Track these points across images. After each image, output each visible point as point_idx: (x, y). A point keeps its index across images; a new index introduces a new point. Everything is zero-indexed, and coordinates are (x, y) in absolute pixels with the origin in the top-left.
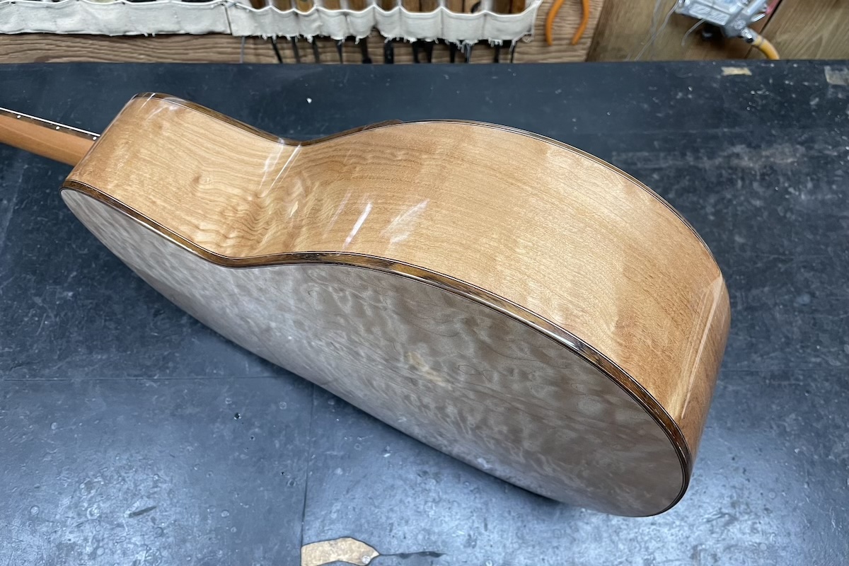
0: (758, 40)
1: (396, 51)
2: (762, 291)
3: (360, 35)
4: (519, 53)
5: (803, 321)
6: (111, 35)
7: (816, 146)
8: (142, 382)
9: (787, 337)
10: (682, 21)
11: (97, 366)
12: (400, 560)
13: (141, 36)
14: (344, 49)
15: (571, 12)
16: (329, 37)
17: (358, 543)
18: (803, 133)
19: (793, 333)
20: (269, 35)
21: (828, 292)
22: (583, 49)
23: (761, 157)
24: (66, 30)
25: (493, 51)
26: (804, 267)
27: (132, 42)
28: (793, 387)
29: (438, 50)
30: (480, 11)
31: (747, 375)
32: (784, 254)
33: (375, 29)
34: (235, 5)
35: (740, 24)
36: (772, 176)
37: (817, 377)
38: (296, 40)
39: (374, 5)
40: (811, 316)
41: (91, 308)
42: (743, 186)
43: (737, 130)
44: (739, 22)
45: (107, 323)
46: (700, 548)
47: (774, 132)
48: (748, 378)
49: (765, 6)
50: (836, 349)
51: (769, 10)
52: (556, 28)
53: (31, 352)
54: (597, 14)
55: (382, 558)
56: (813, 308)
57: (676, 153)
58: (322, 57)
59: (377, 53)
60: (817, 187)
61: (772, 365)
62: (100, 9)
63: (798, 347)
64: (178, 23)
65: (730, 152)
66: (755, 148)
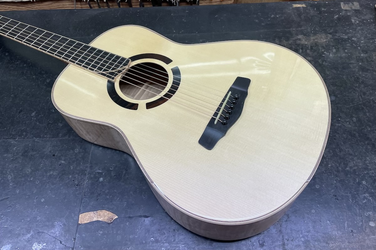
7: (337, 34)
8: (10, 141)
12: (129, 219)
13: (30, 2)
17: (108, 212)
18: (331, 29)
21: (344, 95)
23: (311, 39)
36: (316, 47)
37: (339, 132)
40: (336, 105)
43: (299, 29)
50: (349, 119)
56: (337, 102)
57: (271, 39)
60: (338, 50)
65: (296, 38)
66: (308, 36)
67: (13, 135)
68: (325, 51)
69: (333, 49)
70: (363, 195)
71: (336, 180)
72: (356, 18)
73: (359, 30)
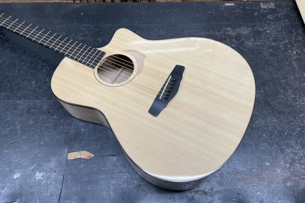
7: (256, 28)
8: (17, 101)
11: (2, 96)
12: (102, 157)
17: (87, 152)
18: (251, 24)
23: (236, 31)
36: (239, 37)
42: (229, 40)
43: (228, 23)
45: (7, 84)
47: (241, 23)
55: (95, 157)
57: (207, 30)
60: (255, 40)
65: (226, 30)
66: (234, 28)
67: (19, 97)
68: (245, 40)
69: (251, 39)
70: (263, 144)
72: (271, 15)
73: (273, 24)
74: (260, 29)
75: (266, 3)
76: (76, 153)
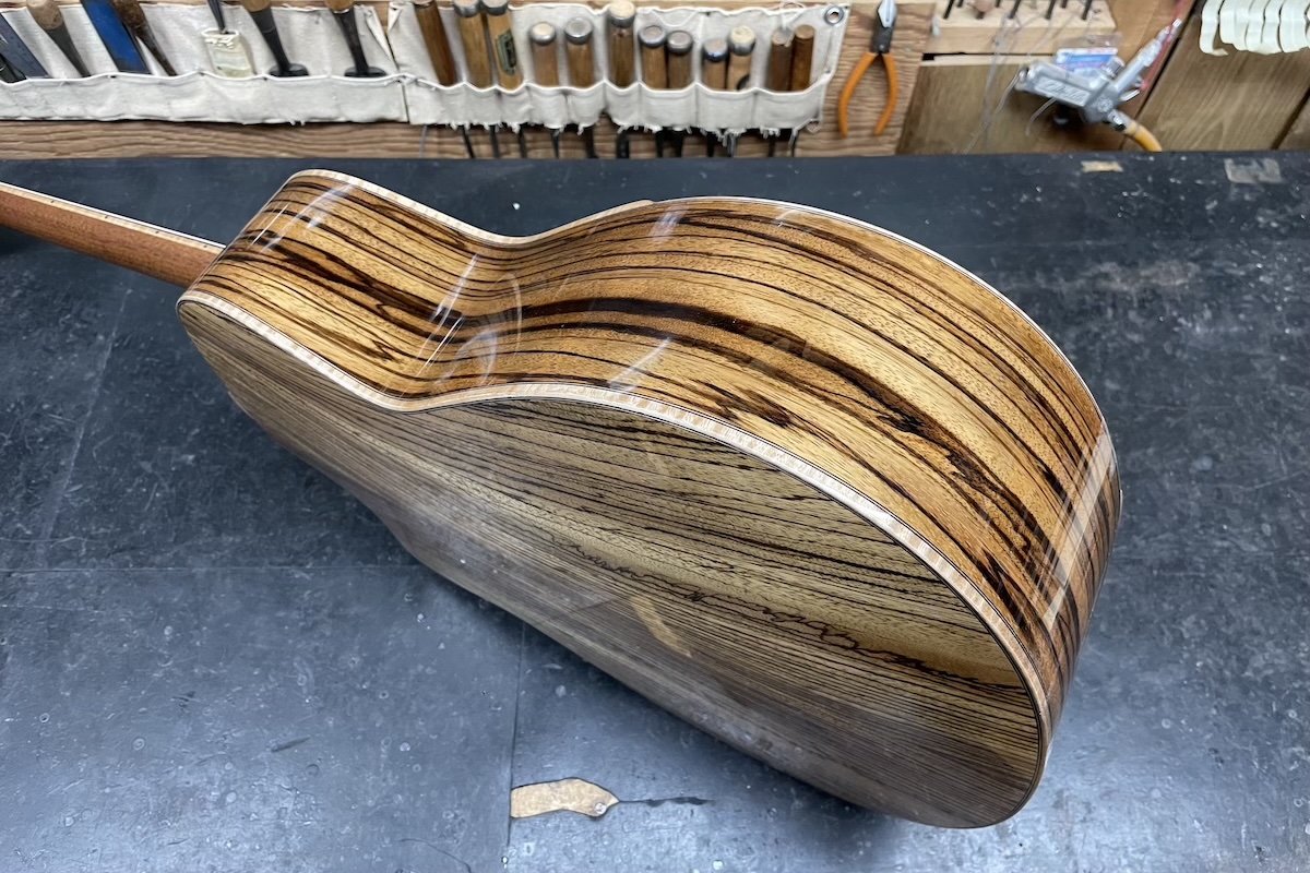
0: (1132, 126)
1: (633, 146)
2: (1145, 454)
3: (586, 122)
4: (803, 148)
5: (1202, 492)
6: (245, 123)
7: (1215, 264)
8: (290, 572)
9: (1180, 514)
10: (1025, 102)
11: (227, 551)
12: (648, 808)
13: (286, 125)
14: (561, 144)
15: (873, 90)
16: (543, 125)
17: (589, 785)
18: (1196, 246)
19: (1189, 507)
20: (460, 123)
21: (1237, 454)
22: (891, 143)
23: (1139, 277)
24: (185, 115)
25: (767, 144)
26: (1203, 421)
27: (271, 134)
28: (1192, 580)
29: (689, 144)
30: (748, 87)
31: (1127, 564)
32: (1173, 405)
33: (605, 115)
34: (416, 82)
35: (1105, 105)
36: (1154, 303)
37: (1224, 566)
38: (497, 130)
39: (605, 80)
40: (1215, 486)
41: (219, 476)
42: (1114, 316)
43: (1105, 242)
44: (1104, 102)
45: (242, 496)
46: (1066, 794)
47: (1155, 245)
48: (1128, 568)
49: (1139, 79)
50: (1250, 529)
51: (1145, 85)
52: (852, 113)
53: (136, 533)
54: (909, 93)
55: (623, 805)
56: (1217, 475)
57: (1021, 273)
58: (532, 154)
59: (606, 147)
60: (1217, 317)
61: (1162, 550)
62: (233, 87)
63: (1197, 526)
64: (338, 106)
65: (1096, 272)
66: (1129, 266)
67: (297, 553)
68: (1180, 316)
69: (1203, 309)
70: (1290, 751)
71: (1216, 707)
72: (1269, 212)
73: (1281, 250)
74: (1232, 267)
75: (1246, 160)
76: (544, 789)
